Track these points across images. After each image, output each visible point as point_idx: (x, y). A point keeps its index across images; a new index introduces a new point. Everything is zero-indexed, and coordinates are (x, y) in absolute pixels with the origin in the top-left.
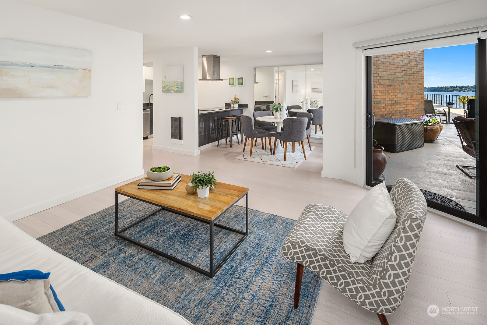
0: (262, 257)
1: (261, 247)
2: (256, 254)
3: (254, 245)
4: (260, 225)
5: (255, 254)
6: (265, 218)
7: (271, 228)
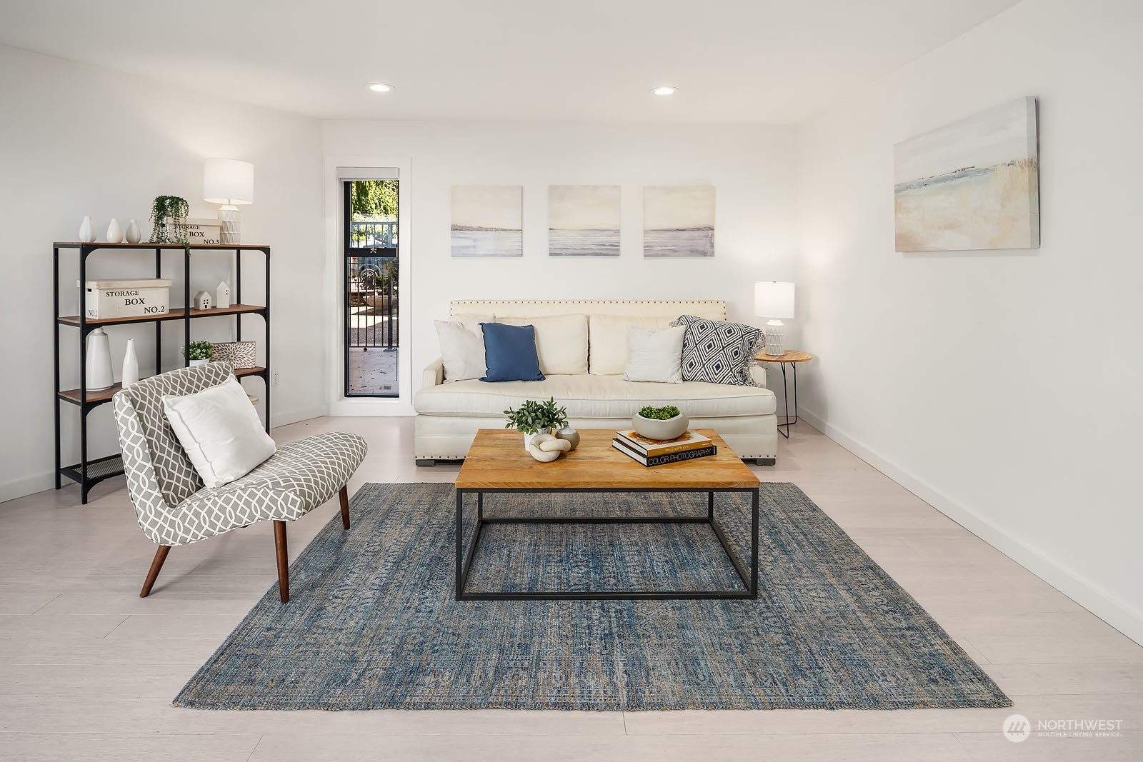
0: (409, 567)
1: (415, 585)
2: (421, 569)
3: (431, 583)
4: (435, 642)
5: (425, 568)
6: (427, 680)
7: (397, 641)
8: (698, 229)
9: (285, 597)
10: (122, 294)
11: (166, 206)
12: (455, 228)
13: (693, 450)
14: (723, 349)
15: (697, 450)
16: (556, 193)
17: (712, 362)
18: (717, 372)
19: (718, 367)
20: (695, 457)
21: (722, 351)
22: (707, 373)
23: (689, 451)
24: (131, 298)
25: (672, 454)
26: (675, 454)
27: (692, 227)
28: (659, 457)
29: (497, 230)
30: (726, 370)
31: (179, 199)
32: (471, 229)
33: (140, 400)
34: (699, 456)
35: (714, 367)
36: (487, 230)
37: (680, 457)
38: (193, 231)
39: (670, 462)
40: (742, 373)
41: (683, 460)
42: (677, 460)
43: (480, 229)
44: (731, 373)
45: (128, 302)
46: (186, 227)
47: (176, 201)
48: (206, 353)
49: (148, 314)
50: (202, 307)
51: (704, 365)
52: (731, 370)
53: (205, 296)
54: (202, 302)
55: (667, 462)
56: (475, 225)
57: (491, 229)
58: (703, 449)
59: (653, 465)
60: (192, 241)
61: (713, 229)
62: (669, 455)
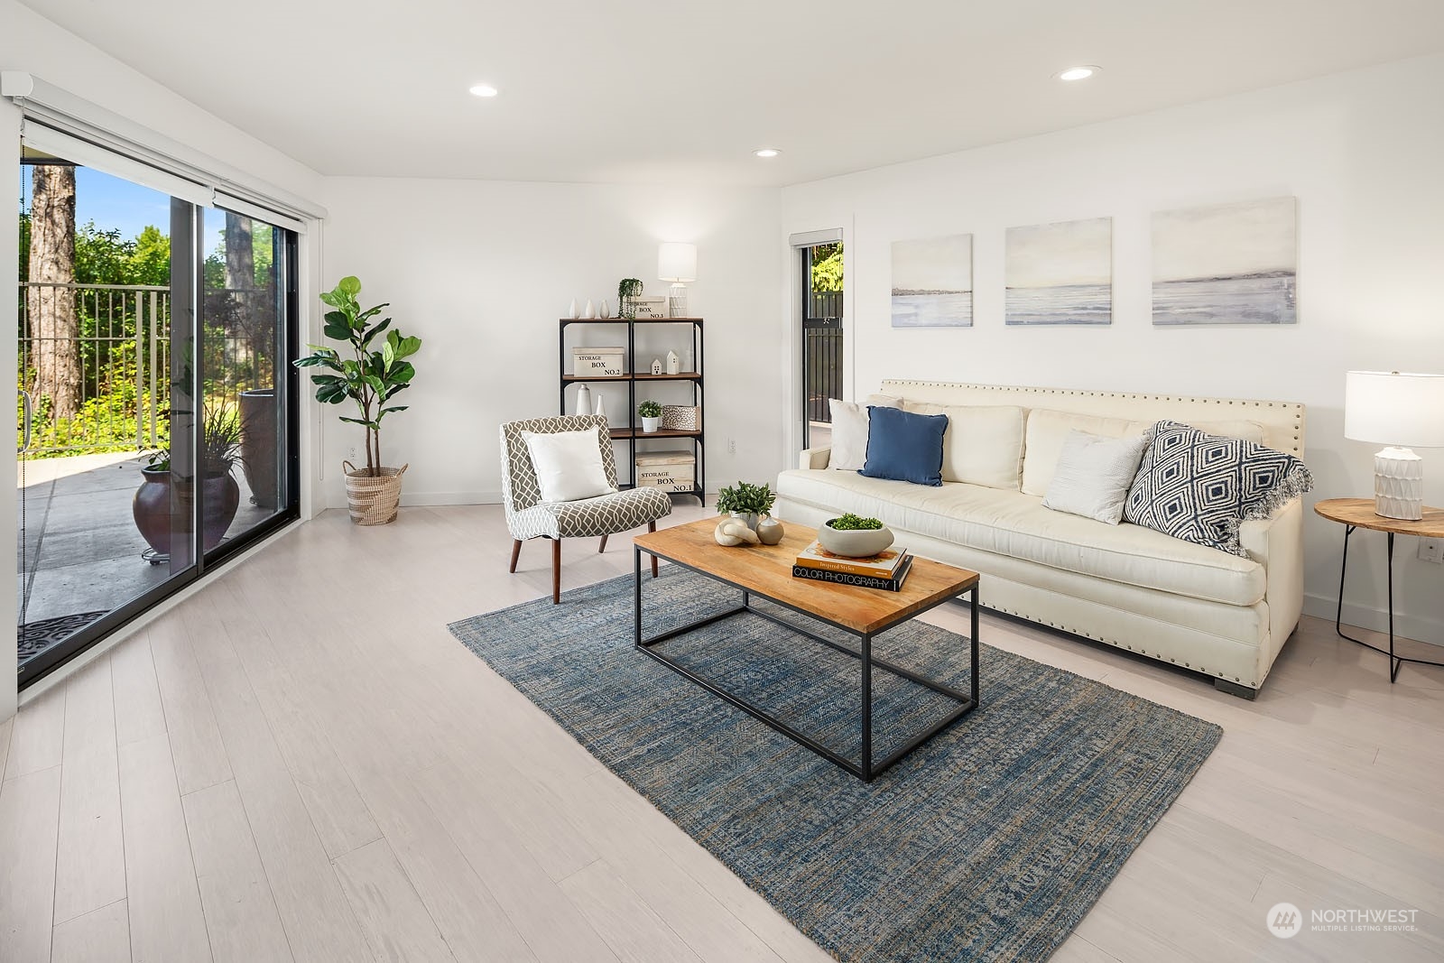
8: (1259, 276)
9: (557, 601)
10: (589, 358)
11: (627, 287)
12: (896, 293)
13: (861, 576)
14: (1191, 481)
15: (867, 577)
16: (1016, 237)
17: (1166, 499)
18: (1169, 517)
19: (1173, 509)
20: (863, 585)
21: (1189, 485)
22: (1155, 516)
23: (854, 575)
24: (595, 362)
25: (830, 571)
26: (834, 573)
27: (1243, 271)
28: (810, 570)
29: (941, 293)
30: (1186, 515)
31: (634, 280)
32: (912, 293)
33: (511, 431)
34: (869, 586)
35: (1167, 507)
36: (929, 293)
37: (839, 578)
38: (642, 307)
39: (824, 580)
40: (1222, 528)
41: (843, 582)
42: (834, 581)
43: (922, 293)
44: (1193, 522)
45: (594, 365)
46: (637, 304)
47: (633, 282)
48: (653, 412)
49: (607, 375)
50: (654, 373)
51: (1152, 501)
52: (1195, 518)
53: (657, 363)
54: (653, 368)
55: (819, 579)
56: (916, 288)
57: (934, 292)
58: (877, 578)
59: (800, 576)
60: (639, 316)
61: (1292, 274)
62: (824, 571)
